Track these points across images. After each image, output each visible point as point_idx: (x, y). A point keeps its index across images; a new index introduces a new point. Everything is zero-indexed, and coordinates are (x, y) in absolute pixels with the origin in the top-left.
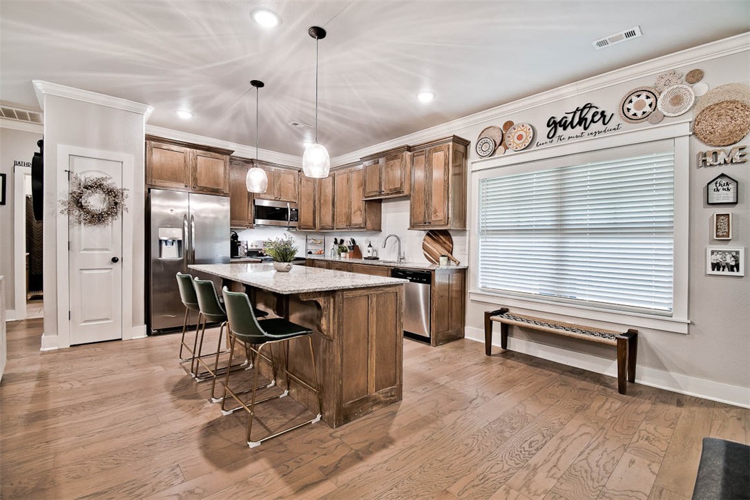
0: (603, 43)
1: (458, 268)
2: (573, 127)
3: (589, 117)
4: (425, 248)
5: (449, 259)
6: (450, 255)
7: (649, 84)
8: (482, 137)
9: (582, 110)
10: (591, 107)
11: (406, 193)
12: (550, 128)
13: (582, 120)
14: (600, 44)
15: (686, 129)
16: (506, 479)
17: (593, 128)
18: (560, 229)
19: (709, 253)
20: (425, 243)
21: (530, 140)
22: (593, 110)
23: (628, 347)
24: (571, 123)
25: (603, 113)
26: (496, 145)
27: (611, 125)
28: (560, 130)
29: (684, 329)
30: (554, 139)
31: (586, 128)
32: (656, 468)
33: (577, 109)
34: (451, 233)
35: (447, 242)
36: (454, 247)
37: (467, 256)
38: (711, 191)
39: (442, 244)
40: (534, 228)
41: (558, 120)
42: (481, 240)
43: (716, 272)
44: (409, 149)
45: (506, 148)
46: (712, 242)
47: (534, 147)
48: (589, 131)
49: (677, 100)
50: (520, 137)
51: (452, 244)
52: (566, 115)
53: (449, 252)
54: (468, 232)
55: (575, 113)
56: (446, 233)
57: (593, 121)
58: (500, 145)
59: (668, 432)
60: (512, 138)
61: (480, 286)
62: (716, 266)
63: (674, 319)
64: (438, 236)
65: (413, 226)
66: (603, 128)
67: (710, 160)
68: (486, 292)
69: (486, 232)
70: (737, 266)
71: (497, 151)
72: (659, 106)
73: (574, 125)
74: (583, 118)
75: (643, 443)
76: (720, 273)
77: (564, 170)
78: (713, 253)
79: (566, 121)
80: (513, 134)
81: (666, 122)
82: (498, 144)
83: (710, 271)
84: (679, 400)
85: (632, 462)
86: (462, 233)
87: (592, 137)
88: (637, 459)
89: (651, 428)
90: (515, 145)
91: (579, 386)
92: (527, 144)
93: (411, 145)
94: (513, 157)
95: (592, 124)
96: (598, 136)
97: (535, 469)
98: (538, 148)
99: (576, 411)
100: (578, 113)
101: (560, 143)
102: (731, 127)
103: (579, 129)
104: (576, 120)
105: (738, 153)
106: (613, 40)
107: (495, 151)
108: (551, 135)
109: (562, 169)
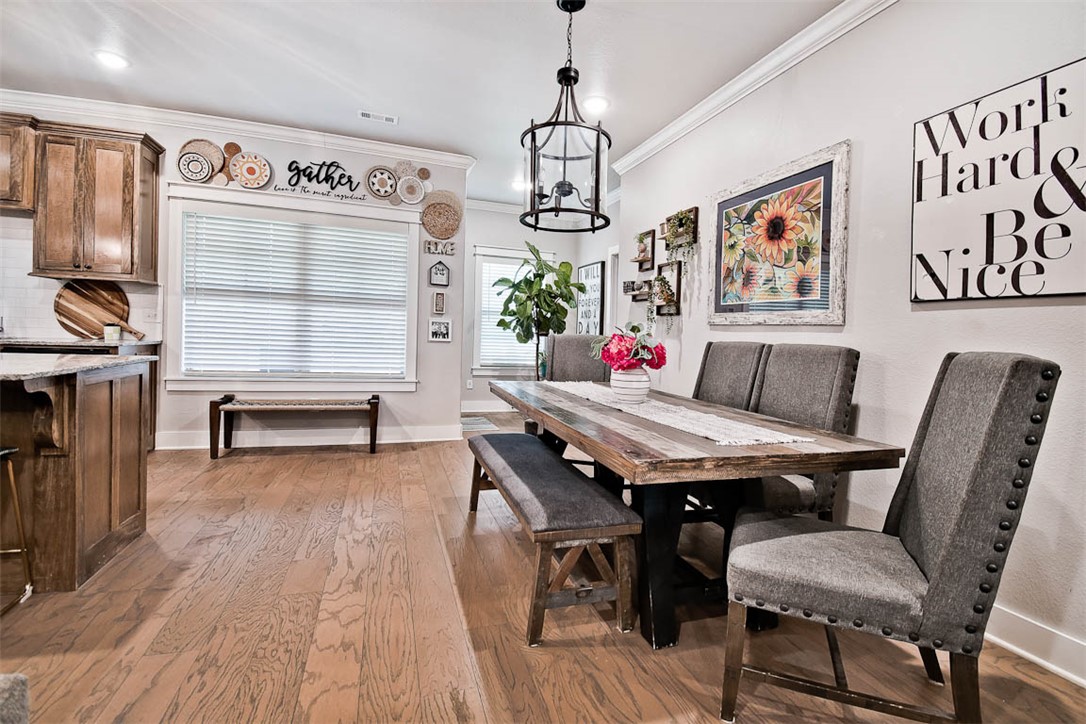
0: (368, 116)
1: (140, 343)
2: (319, 182)
3: (336, 176)
4: (59, 309)
5: (122, 330)
6: (123, 323)
7: (391, 166)
8: (187, 150)
9: (329, 166)
10: (338, 167)
11: (26, 204)
12: (292, 174)
13: (328, 178)
14: (363, 115)
15: (416, 218)
16: (336, 533)
17: (340, 190)
18: (302, 295)
19: (430, 324)
20: (62, 301)
21: (266, 179)
22: (340, 172)
23: (370, 414)
24: (317, 176)
25: (350, 177)
26: (213, 170)
27: (357, 193)
28: (304, 180)
29: (412, 388)
30: (296, 187)
31: (333, 188)
32: (424, 486)
33: (324, 163)
34: (125, 288)
35: (115, 301)
36: (131, 310)
37: (159, 326)
38: (433, 274)
39: (106, 306)
40: (270, 291)
41: (302, 167)
42: (185, 302)
43: (434, 339)
44: (35, 123)
45: (230, 179)
46: (433, 314)
47: (271, 190)
48: (336, 191)
49: (411, 190)
50: (251, 171)
51: (128, 305)
52: (312, 166)
53: (121, 318)
54: (160, 290)
55: (321, 167)
56: (113, 287)
57: (339, 182)
58: (220, 171)
59: (417, 466)
60: (239, 166)
61: (183, 369)
62: (435, 334)
63: (406, 380)
64: (94, 290)
65: (41, 268)
66: (350, 194)
67: (433, 248)
68: (192, 377)
69: (192, 291)
70: (447, 334)
71: (215, 178)
72: (398, 190)
73: (320, 179)
74: (330, 175)
75: (407, 477)
76: (437, 339)
77: (308, 228)
78: (433, 323)
79: (311, 172)
80: (241, 163)
81: (402, 206)
82: (216, 170)
83: (431, 338)
84: (413, 447)
85: (409, 489)
86: (149, 289)
87: (339, 200)
88: (411, 487)
89: (406, 467)
90: (244, 179)
91: (336, 458)
92: (262, 184)
93: (40, 118)
94: (240, 194)
95: (339, 185)
96: (344, 200)
97: (351, 518)
98: (275, 193)
99: (348, 475)
100: (325, 169)
101: (304, 195)
102: (446, 226)
103: (325, 187)
104: (322, 176)
105: (450, 248)
106: (376, 117)
107: (211, 177)
108: (294, 181)
109: (305, 226)
